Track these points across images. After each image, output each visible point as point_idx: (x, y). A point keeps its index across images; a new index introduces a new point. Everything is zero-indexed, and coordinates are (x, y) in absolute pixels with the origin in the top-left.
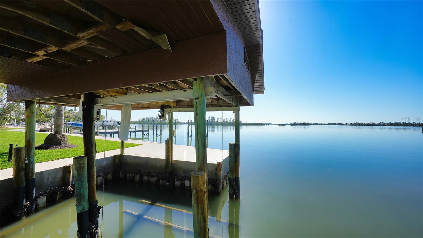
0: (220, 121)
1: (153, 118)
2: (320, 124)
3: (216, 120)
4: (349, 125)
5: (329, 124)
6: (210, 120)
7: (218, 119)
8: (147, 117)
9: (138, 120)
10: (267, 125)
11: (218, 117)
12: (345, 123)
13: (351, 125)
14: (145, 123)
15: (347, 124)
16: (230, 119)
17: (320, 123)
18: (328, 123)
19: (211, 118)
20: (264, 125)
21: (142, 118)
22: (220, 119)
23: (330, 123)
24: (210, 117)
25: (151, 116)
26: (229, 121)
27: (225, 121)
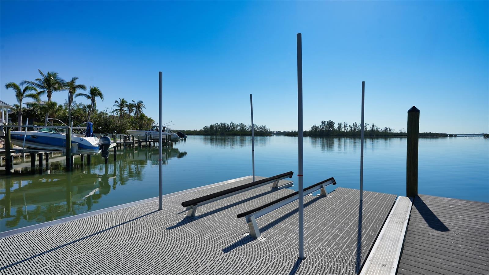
0: (343, 129)
1: (226, 125)
3: (336, 127)
7: (340, 125)
8: (217, 124)
9: (204, 128)
10: (451, 136)
11: (340, 122)
14: (214, 134)
20: (444, 136)
21: (209, 125)
22: (343, 125)
24: (325, 122)
25: (223, 122)
27: (355, 129)
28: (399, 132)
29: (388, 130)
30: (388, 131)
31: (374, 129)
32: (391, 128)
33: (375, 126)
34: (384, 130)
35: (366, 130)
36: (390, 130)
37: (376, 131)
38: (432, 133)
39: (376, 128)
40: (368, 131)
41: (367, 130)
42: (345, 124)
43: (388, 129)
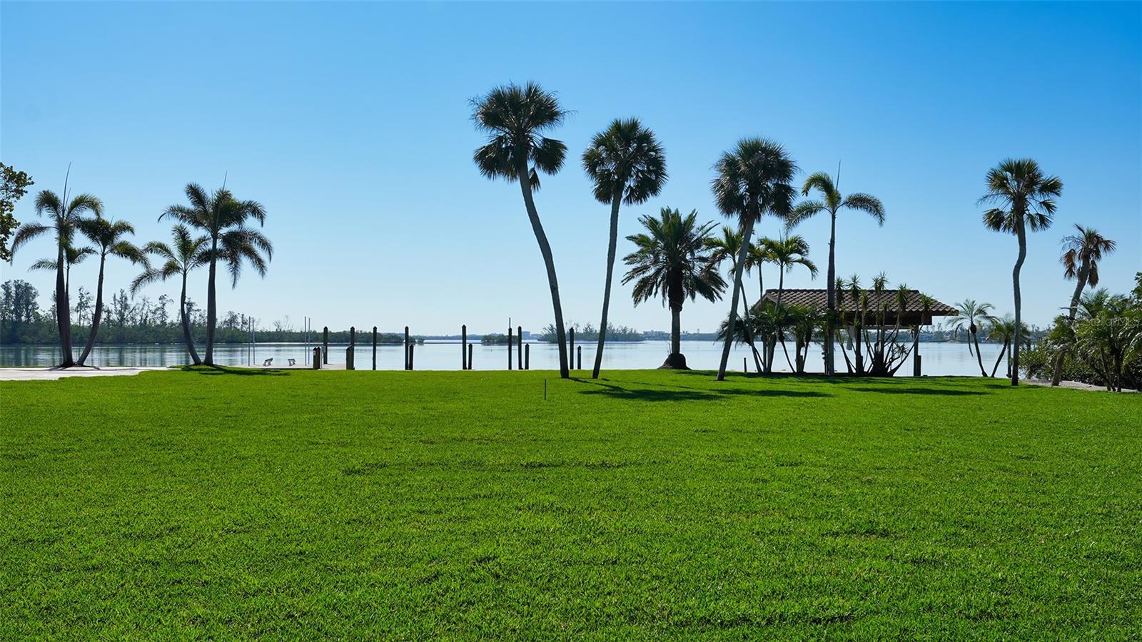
27: (122, 319)
28: (273, 329)
29: (238, 324)
30: (239, 327)
31: (192, 318)
32: (246, 317)
33: (194, 308)
34: (225, 322)
35: (163, 323)
36: (244, 323)
37: (199, 324)
38: (365, 333)
39: (198, 313)
40: (172, 324)
41: (168, 321)
42: (82, 296)
43: (239, 320)
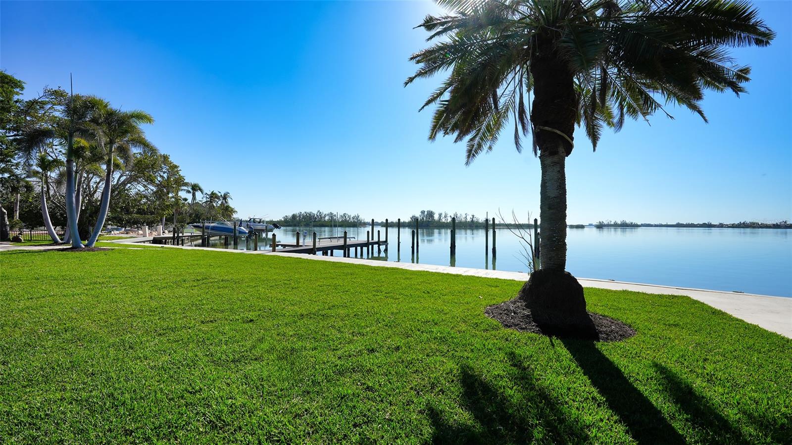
0: (444, 220)
1: (312, 214)
2: (656, 226)
3: (436, 217)
4: (728, 226)
5: (679, 225)
6: (425, 219)
7: (440, 215)
11: (440, 212)
12: (717, 223)
13: (733, 226)
14: (297, 224)
15: (721, 226)
16: (464, 216)
17: (656, 223)
18: (674, 223)
19: (426, 213)
22: (443, 215)
23: (681, 222)
24: (424, 211)
26: (463, 220)
27: (455, 220)
31: (474, 220)
33: (475, 217)
34: (484, 221)
42: (445, 214)
